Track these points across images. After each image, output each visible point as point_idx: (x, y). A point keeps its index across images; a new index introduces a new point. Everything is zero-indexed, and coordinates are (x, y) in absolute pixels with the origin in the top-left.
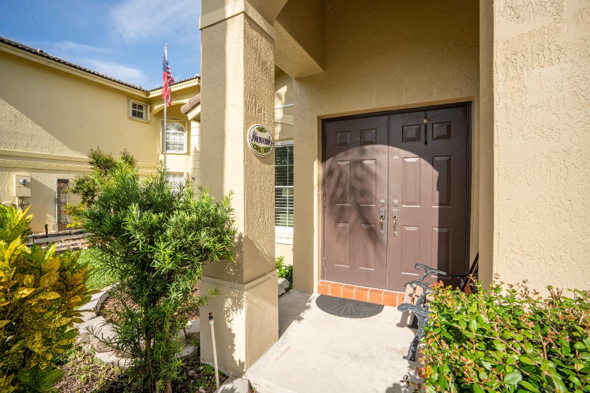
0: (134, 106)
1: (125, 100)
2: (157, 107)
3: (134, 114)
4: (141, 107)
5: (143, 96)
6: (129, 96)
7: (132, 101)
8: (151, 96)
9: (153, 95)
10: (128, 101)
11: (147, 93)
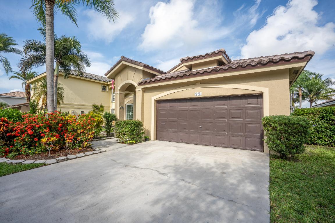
0: (103, 86)
1: (100, 85)
2: (110, 87)
3: (103, 89)
4: (105, 87)
5: (106, 83)
6: (102, 84)
7: (102, 85)
8: (108, 84)
9: (109, 83)
10: (101, 85)
11: (107, 82)
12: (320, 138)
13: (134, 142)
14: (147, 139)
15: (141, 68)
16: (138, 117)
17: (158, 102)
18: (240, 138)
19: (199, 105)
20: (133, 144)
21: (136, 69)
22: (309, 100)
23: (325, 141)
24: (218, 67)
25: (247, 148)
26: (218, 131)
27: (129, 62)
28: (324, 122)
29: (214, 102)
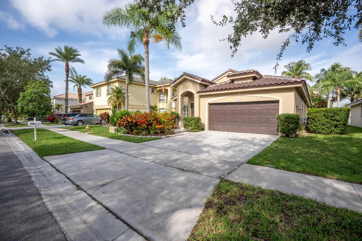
2: (157, 90)
3: (152, 91)
4: (153, 89)
5: (154, 86)
7: (151, 88)
11: (156, 85)
12: (323, 129)
13: (197, 130)
14: (203, 130)
15: (199, 82)
16: (196, 115)
17: (210, 104)
18: (265, 127)
19: (240, 107)
20: (196, 131)
21: (194, 82)
22: (350, 98)
23: (326, 131)
24: (253, 81)
25: (269, 133)
26: (251, 123)
27: (190, 77)
28: (325, 118)
29: (249, 105)
